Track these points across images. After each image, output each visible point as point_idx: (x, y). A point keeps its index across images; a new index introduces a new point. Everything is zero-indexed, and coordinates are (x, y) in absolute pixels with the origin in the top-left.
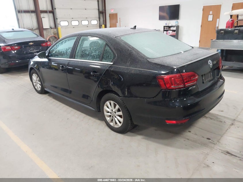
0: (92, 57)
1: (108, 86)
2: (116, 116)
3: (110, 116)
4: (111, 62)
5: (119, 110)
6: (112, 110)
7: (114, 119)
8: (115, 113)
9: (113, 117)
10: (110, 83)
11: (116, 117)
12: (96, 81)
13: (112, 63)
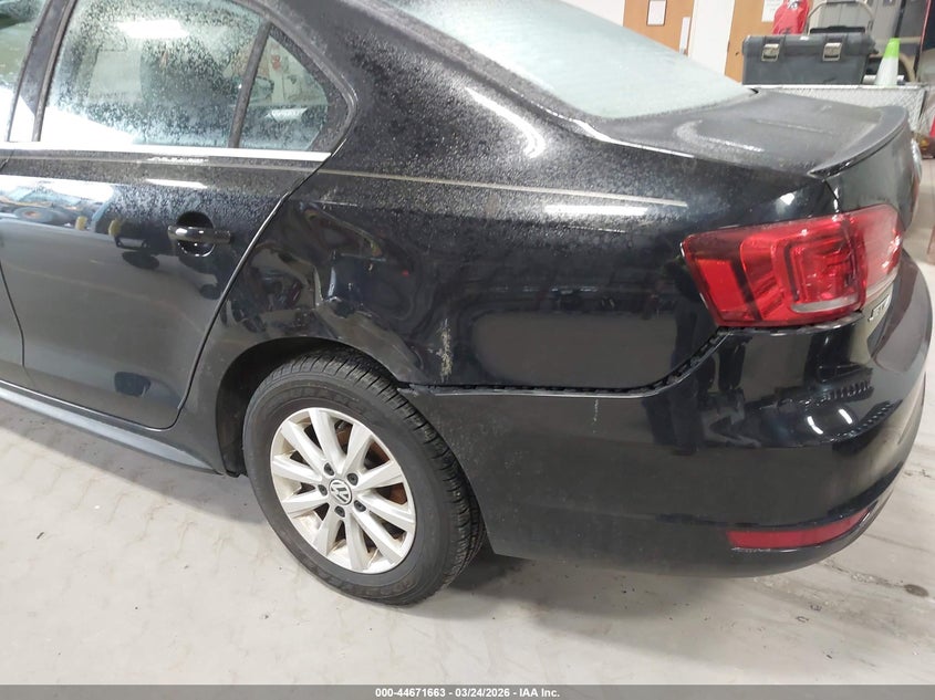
0: (170, 125)
1: (298, 315)
2: (361, 498)
3: (322, 511)
4: (315, 148)
5: (374, 458)
6: (328, 469)
7: (353, 519)
8: (353, 478)
9: (340, 511)
10: (319, 295)
11: (360, 507)
12: (209, 292)
13: (322, 157)
